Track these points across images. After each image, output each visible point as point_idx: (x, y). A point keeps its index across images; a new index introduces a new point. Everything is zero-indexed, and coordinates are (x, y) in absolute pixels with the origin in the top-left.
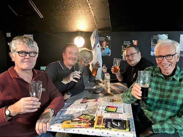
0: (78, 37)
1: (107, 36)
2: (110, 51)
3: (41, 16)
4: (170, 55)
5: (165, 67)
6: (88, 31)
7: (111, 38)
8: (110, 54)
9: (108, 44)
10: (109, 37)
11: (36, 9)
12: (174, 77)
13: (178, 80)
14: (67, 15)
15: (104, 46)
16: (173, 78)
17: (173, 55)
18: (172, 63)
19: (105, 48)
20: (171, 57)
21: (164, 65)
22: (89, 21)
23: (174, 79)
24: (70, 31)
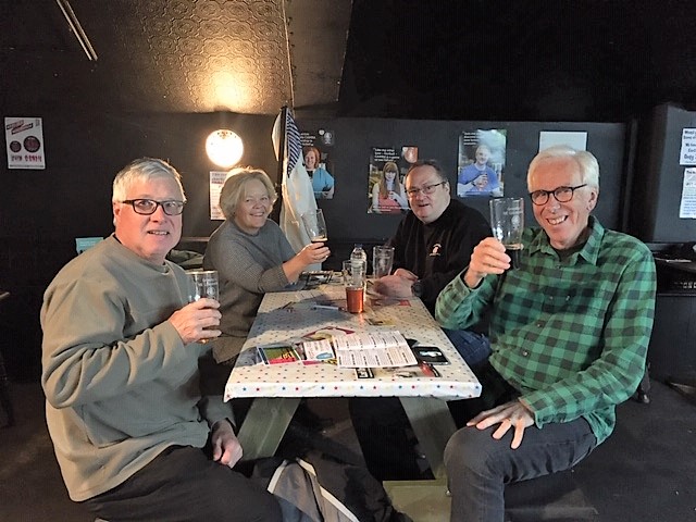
0: (220, 131)
1: (322, 132)
2: (331, 181)
3: (91, 53)
4: (565, 189)
5: (554, 222)
6: (255, 112)
7: (335, 138)
8: (332, 191)
9: (324, 156)
10: (328, 136)
11: (74, 27)
12: (584, 253)
13: (594, 261)
14: (188, 54)
15: (312, 165)
16: (579, 256)
17: (573, 189)
18: (572, 212)
19: (314, 170)
20: (570, 193)
21: (552, 216)
22: (266, 80)
23: (581, 259)
24: (188, 110)
